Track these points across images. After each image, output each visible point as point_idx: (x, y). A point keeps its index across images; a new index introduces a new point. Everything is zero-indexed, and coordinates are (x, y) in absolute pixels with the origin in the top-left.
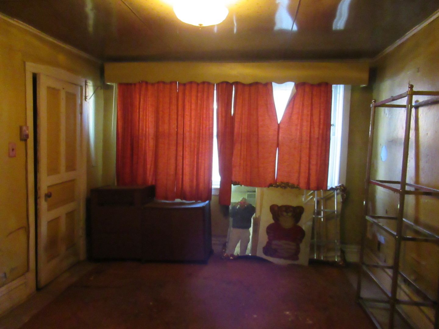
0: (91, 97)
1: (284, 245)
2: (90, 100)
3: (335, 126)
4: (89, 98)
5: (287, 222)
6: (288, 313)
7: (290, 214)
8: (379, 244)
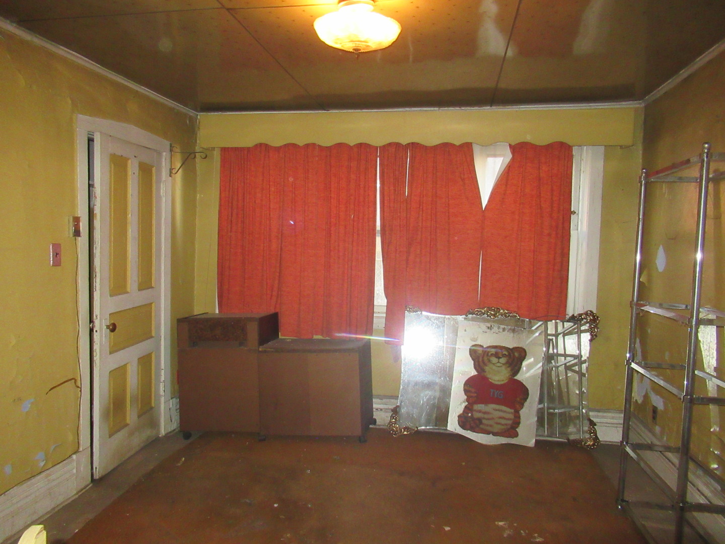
0: (178, 171)
1: (495, 412)
2: (176, 175)
3: (578, 214)
4: (176, 171)
5: (498, 375)
6: (501, 523)
7: (503, 360)
8: (655, 410)
